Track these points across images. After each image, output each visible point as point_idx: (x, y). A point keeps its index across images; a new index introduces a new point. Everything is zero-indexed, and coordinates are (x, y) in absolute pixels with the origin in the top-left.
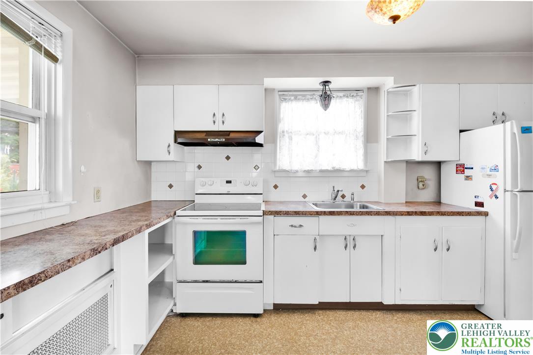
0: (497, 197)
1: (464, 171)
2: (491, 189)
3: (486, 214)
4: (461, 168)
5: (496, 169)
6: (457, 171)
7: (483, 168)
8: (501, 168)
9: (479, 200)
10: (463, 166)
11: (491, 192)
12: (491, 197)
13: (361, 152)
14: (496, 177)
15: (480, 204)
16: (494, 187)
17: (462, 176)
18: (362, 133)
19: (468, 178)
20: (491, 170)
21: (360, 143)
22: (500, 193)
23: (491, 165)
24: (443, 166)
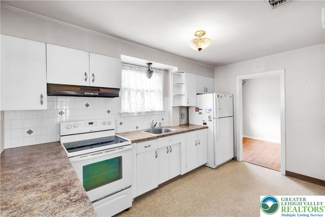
0: (211, 121)
1: (198, 110)
2: (209, 117)
3: (207, 127)
4: (197, 109)
5: (210, 110)
6: (196, 110)
7: (206, 110)
8: (212, 110)
9: (205, 122)
10: (198, 108)
11: (209, 119)
12: (209, 121)
13: (162, 101)
14: (210, 113)
15: (205, 124)
16: (210, 117)
17: (198, 113)
18: (162, 92)
19: (200, 113)
20: (209, 110)
21: (162, 97)
22: (212, 119)
23: (209, 108)
24: (189, 109)
